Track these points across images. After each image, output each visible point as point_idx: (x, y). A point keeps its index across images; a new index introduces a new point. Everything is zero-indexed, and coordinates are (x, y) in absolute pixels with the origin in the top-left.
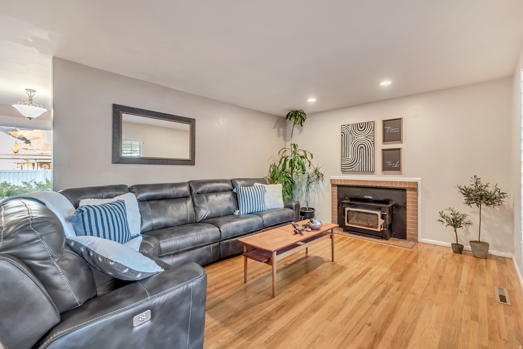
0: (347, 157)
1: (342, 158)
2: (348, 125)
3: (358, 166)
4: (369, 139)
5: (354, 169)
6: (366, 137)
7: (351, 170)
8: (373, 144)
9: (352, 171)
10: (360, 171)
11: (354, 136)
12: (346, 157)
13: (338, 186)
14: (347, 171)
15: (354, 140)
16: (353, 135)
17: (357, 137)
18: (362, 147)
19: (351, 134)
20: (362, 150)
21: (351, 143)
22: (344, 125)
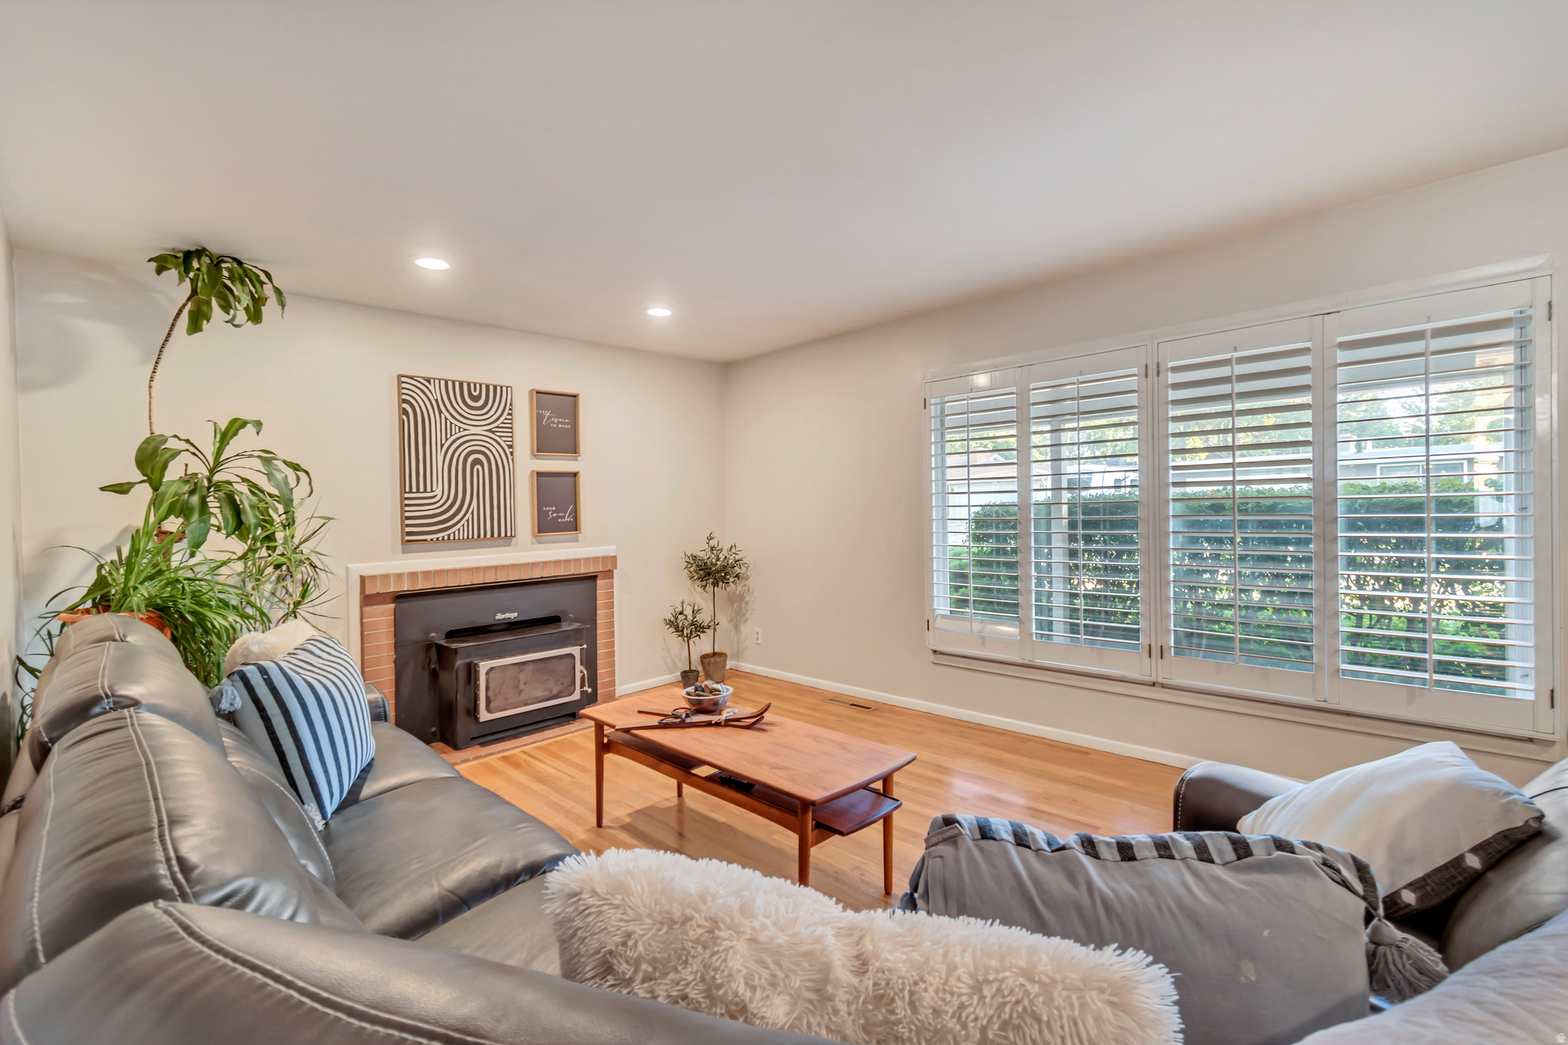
0: (425, 491)
1: (406, 495)
2: (429, 381)
3: (468, 520)
4: (500, 437)
5: (454, 533)
6: (490, 431)
7: (443, 537)
8: (512, 453)
9: (446, 538)
10: (473, 537)
11: (451, 423)
12: (422, 490)
13: (400, 597)
14: (426, 540)
15: (451, 435)
16: (446, 419)
17: (460, 428)
18: (477, 462)
19: (440, 412)
20: (478, 469)
21: (442, 446)
22: (411, 378)
